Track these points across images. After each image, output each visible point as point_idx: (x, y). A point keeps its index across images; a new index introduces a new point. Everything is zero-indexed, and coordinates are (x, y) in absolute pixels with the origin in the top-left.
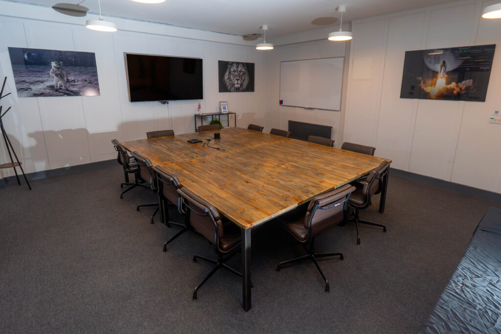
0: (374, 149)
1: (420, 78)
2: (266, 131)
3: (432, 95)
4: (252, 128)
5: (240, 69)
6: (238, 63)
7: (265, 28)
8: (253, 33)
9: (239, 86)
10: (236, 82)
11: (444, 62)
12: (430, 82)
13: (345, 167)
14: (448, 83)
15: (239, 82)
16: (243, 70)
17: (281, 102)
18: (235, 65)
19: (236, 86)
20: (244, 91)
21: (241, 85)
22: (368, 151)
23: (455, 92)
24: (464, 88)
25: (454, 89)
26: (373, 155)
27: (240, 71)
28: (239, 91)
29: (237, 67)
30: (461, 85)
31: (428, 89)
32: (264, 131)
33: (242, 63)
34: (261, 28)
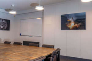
0: (54, 46)
1: (66, 23)
2: (12, 43)
3: (71, 28)
4: (6, 43)
5: (3, 21)
6: (3, 19)
7: (13, 6)
8: (9, 8)
9: (3, 28)
10: (2, 26)
11: (73, 18)
12: (69, 24)
13: (42, 52)
14: (75, 24)
15: (3, 26)
16: (5, 22)
17: (20, 34)
18: (1, 20)
19: (1, 28)
20: (5, 30)
21: (4, 27)
22: (52, 47)
23: (77, 27)
24: (79, 25)
25: (77, 26)
26: (53, 48)
27: (4, 22)
28: (3, 30)
29: (2, 21)
30: (78, 25)
31: (69, 26)
32: (11, 43)
33: (4, 19)
34: (12, 6)
